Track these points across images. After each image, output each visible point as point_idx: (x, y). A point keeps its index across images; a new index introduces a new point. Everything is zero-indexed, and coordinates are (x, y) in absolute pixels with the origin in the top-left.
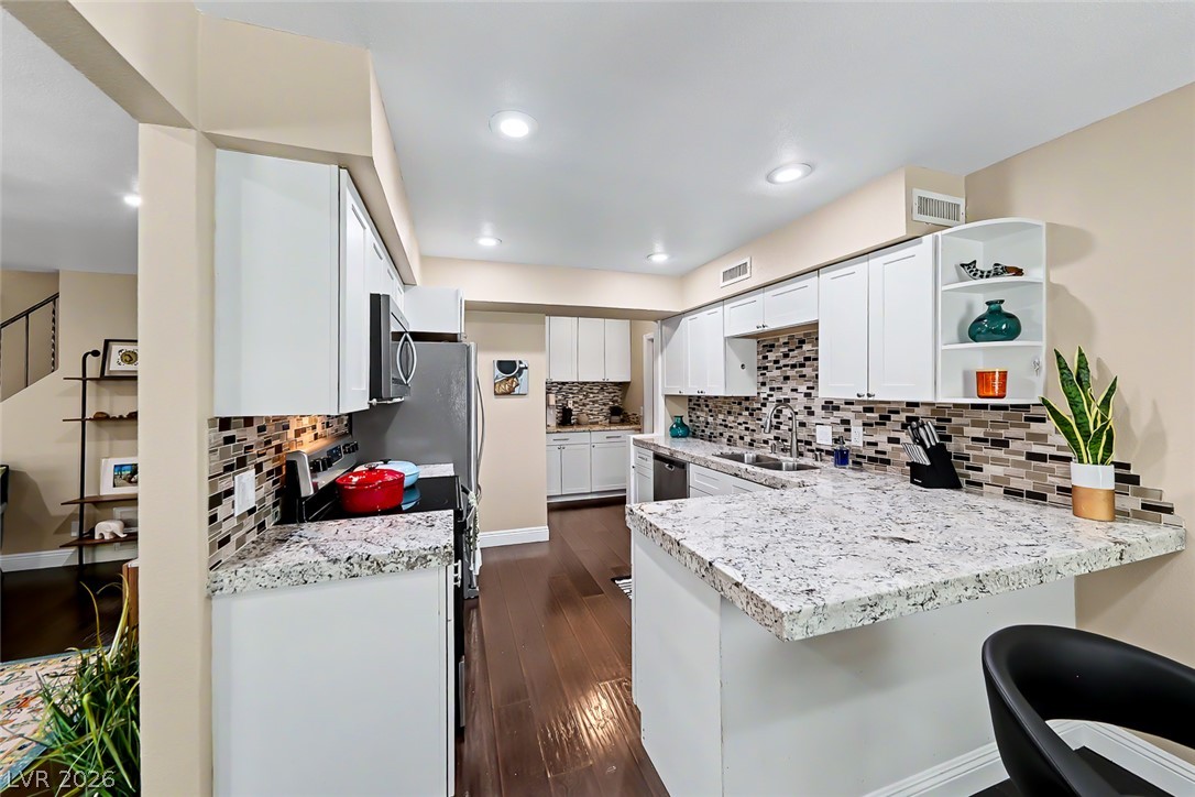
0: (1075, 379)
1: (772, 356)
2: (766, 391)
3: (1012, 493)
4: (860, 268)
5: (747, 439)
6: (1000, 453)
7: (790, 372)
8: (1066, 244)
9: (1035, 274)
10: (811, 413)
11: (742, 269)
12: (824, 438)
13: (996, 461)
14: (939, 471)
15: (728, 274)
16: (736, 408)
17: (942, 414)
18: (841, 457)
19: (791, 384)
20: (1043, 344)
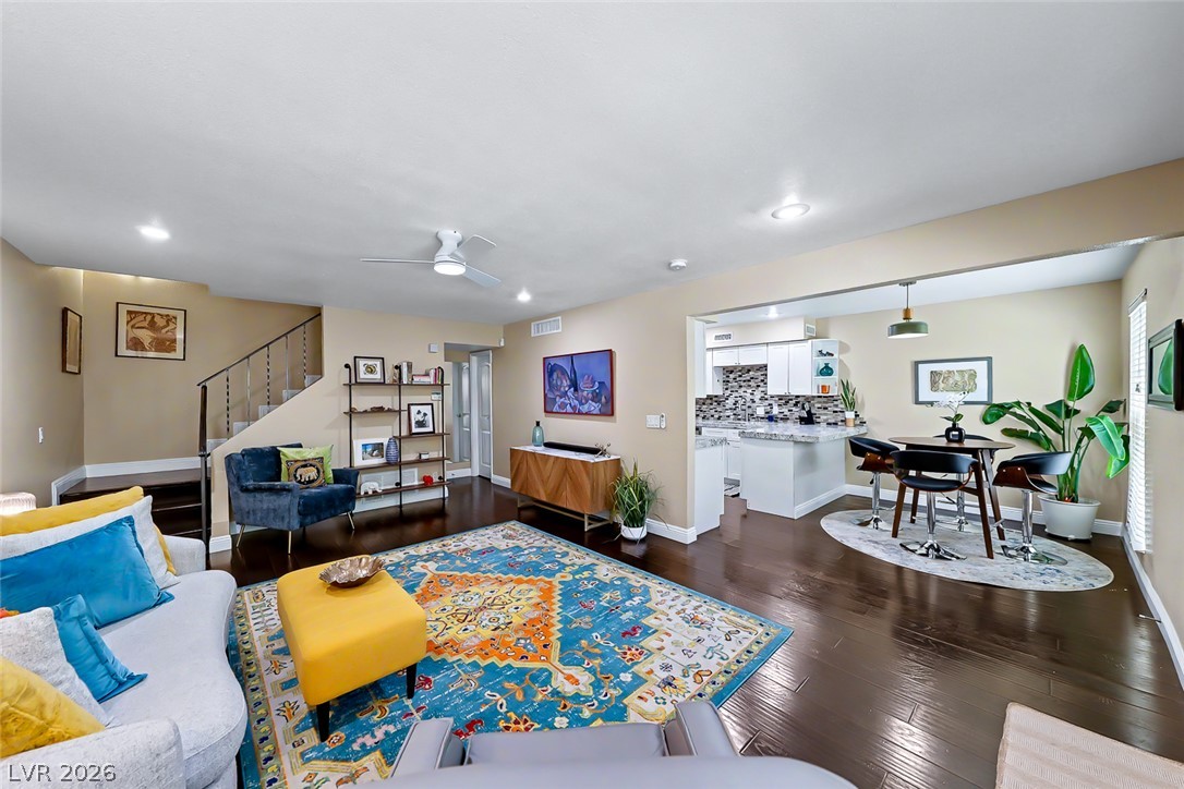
0: (846, 387)
1: (732, 376)
2: (728, 392)
3: (828, 424)
4: (785, 347)
5: (716, 416)
6: (826, 411)
7: (743, 384)
8: (844, 348)
9: (836, 356)
10: (754, 402)
11: (729, 336)
12: (760, 412)
13: (825, 414)
14: (809, 420)
15: (717, 337)
16: (709, 401)
17: (808, 399)
18: (771, 419)
19: (743, 389)
20: (837, 377)
